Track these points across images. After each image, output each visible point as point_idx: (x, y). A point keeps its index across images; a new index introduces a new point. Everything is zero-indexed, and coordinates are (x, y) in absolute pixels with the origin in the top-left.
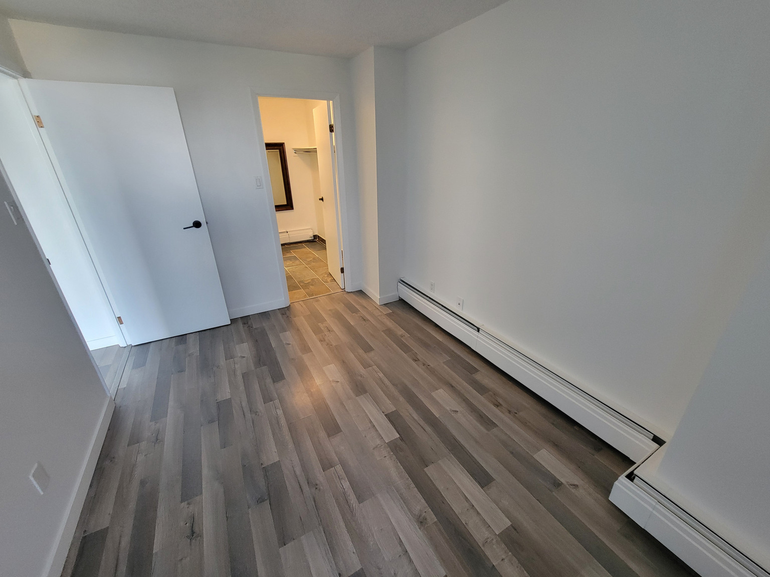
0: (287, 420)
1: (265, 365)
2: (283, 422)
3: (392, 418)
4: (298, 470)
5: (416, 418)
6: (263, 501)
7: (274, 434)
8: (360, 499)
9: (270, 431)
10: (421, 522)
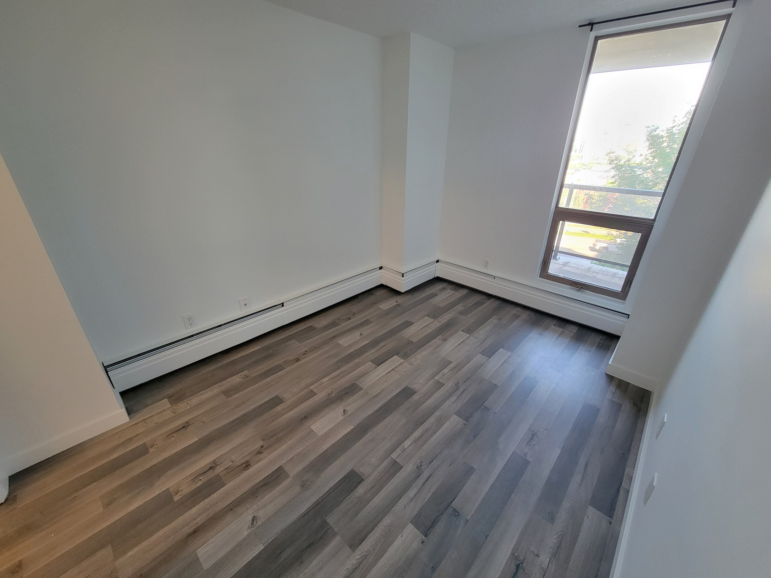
0: (415, 430)
1: (324, 523)
2: (417, 434)
3: (379, 362)
4: (453, 399)
5: (375, 351)
6: (485, 407)
7: (434, 433)
8: (450, 362)
9: (434, 437)
10: (445, 340)
